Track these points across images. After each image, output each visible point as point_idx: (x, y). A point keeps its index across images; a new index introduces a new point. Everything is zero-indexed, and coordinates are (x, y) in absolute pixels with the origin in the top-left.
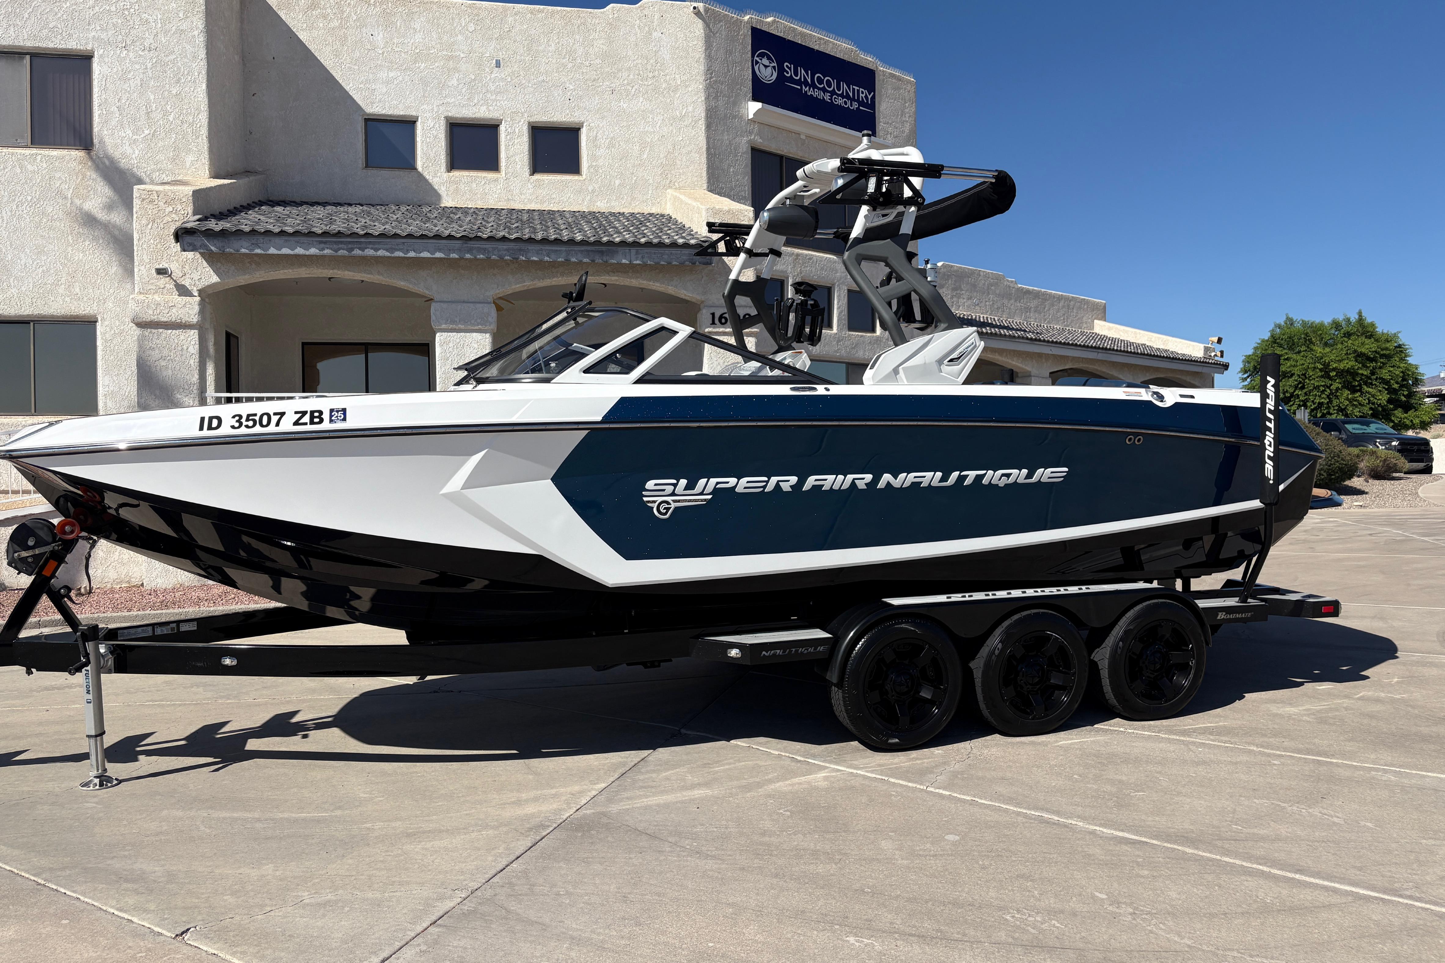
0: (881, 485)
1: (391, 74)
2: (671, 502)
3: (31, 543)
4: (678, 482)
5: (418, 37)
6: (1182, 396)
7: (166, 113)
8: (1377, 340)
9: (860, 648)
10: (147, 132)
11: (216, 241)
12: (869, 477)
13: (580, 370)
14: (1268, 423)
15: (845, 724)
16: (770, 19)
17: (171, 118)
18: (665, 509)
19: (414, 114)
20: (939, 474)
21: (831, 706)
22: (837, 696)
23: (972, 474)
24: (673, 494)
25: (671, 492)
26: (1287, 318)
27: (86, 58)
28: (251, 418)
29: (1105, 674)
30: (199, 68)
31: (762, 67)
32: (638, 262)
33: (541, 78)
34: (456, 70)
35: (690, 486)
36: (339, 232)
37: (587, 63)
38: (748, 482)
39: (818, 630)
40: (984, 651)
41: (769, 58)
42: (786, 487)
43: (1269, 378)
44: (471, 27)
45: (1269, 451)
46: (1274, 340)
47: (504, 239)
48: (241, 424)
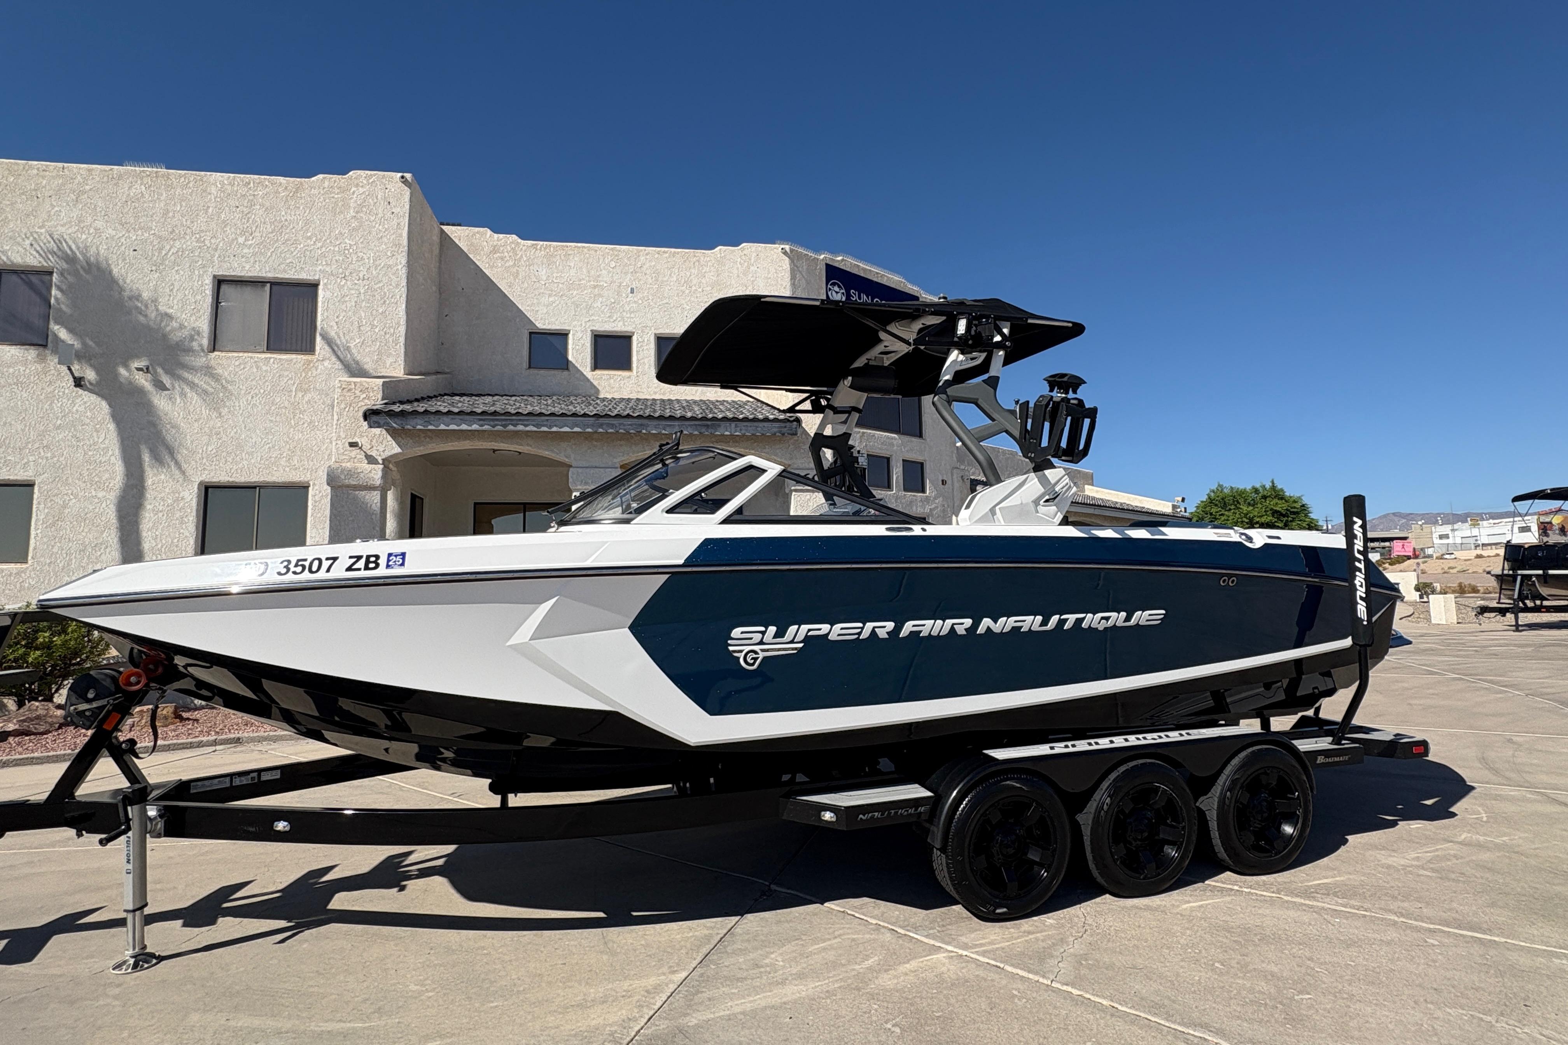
0: (981, 630)
1: (551, 299)
2: (759, 652)
3: (91, 695)
4: (767, 629)
5: (573, 272)
6: (1270, 537)
7: (373, 326)
8: (1286, 501)
9: (964, 808)
10: (358, 341)
11: (396, 420)
12: (968, 622)
13: (662, 511)
14: (1357, 564)
15: (948, 890)
16: (840, 258)
17: (377, 330)
18: (752, 659)
19: (567, 328)
20: (1039, 618)
21: (932, 871)
22: (940, 861)
23: (1072, 618)
24: (761, 643)
25: (758, 640)
26: (1219, 485)
27: (313, 286)
28: (300, 563)
29: (1213, 825)
30: (401, 293)
31: (834, 293)
32: (737, 433)
33: (665, 301)
34: (600, 295)
35: (780, 634)
36: (495, 412)
37: (700, 290)
38: (842, 629)
39: (917, 786)
40: (1092, 806)
41: (839, 287)
42: (882, 634)
43: (1355, 519)
44: (613, 264)
45: (1361, 592)
46: (1211, 501)
47: (628, 416)
48: (288, 570)
